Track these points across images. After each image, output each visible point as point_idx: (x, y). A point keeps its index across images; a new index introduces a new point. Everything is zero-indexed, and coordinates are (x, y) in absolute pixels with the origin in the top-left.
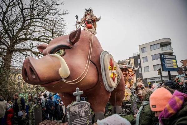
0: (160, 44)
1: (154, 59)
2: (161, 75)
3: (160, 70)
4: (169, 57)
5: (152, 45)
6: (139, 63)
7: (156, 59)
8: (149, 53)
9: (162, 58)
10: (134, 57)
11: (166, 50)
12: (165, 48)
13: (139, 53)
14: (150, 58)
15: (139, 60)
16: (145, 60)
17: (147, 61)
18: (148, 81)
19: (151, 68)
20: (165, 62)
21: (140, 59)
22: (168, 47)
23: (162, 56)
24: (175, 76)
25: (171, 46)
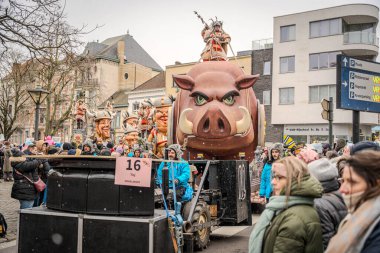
0: (343, 21)
1: (314, 68)
2: (330, 120)
3: (330, 102)
4: (366, 65)
5: (318, 22)
6: (266, 72)
7: (321, 68)
8: (302, 46)
9: (344, 66)
10: (253, 54)
11: (358, 41)
12: (354, 35)
13: (271, 41)
14: (302, 63)
15: (267, 65)
16: (286, 66)
17: (291, 69)
18: (287, 132)
19: (301, 94)
20: (351, 80)
21: (270, 59)
22: (365, 32)
23: (345, 60)
24: (369, 127)
25: (374, 31)
